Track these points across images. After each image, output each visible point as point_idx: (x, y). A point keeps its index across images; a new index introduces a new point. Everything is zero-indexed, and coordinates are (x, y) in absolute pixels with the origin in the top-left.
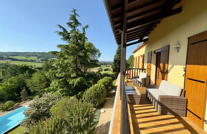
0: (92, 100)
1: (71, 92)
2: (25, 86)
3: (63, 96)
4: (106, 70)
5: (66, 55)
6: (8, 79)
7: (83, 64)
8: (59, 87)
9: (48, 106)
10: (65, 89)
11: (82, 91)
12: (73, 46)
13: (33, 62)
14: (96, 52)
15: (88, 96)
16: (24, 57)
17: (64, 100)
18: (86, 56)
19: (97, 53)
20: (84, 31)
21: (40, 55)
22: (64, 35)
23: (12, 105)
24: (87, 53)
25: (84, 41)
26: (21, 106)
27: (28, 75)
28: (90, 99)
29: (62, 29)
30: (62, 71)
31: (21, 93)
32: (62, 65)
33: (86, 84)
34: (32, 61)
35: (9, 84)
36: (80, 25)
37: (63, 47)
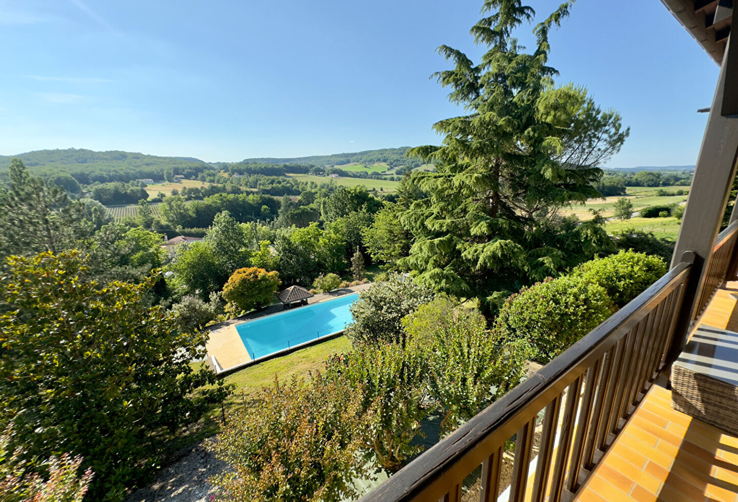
0: (536, 334)
1: (464, 286)
2: (361, 245)
3: (440, 290)
4: (653, 213)
5: (461, 156)
6: (331, 222)
7: (521, 185)
8: (431, 261)
9: (398, 308)
10: (448, 270)
11: (506, 288)
12: (487, 119)
13: (378, 179)
14: (598, 126)
15: (521, 313)
16: (360, 166)
17: (440, 303)
18: (538, 155)
19: (606, 132)
20: (545, 40)
21: (396, 157)
22: (458, 80)
23: (335, 284)
24: (542, 140)
25: (537, 89)
26: (351, 291)
27: (367, 215)
28: (527, 327)
29: (452, 57)
30: (444, 212)
31: (352, 259)
32: (443, 190)
33: (526, 269)
34: (377, 176)
35: (333, 236)
36: (528, 16)
37: (451, 127)
